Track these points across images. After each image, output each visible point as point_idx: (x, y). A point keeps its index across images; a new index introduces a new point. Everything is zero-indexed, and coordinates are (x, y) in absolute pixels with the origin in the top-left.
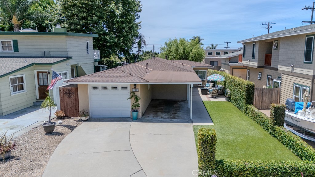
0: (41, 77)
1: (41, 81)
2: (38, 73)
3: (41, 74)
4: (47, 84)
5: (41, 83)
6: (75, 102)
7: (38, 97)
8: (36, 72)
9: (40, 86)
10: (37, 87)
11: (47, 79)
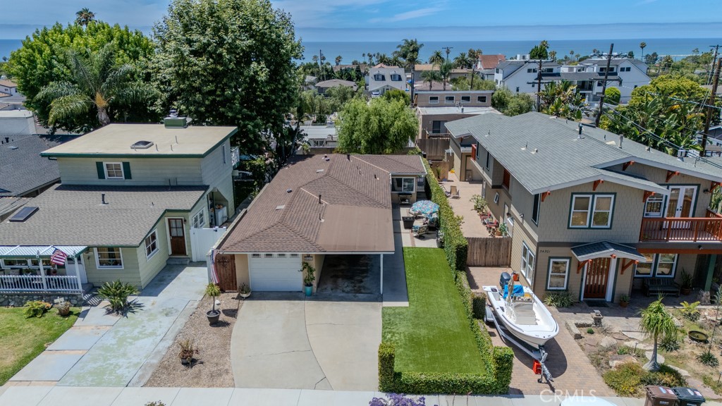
0: (174, 225)
1: (174, 231)
2: (169, 220)
3: (173, 222)
4: (182, 235)
5: (174, 233)
6: (231, 273)
7: (170, 253)
8: (166, 219)
9: (173, 237)
10: (169, 238)
11: (183, 228)
